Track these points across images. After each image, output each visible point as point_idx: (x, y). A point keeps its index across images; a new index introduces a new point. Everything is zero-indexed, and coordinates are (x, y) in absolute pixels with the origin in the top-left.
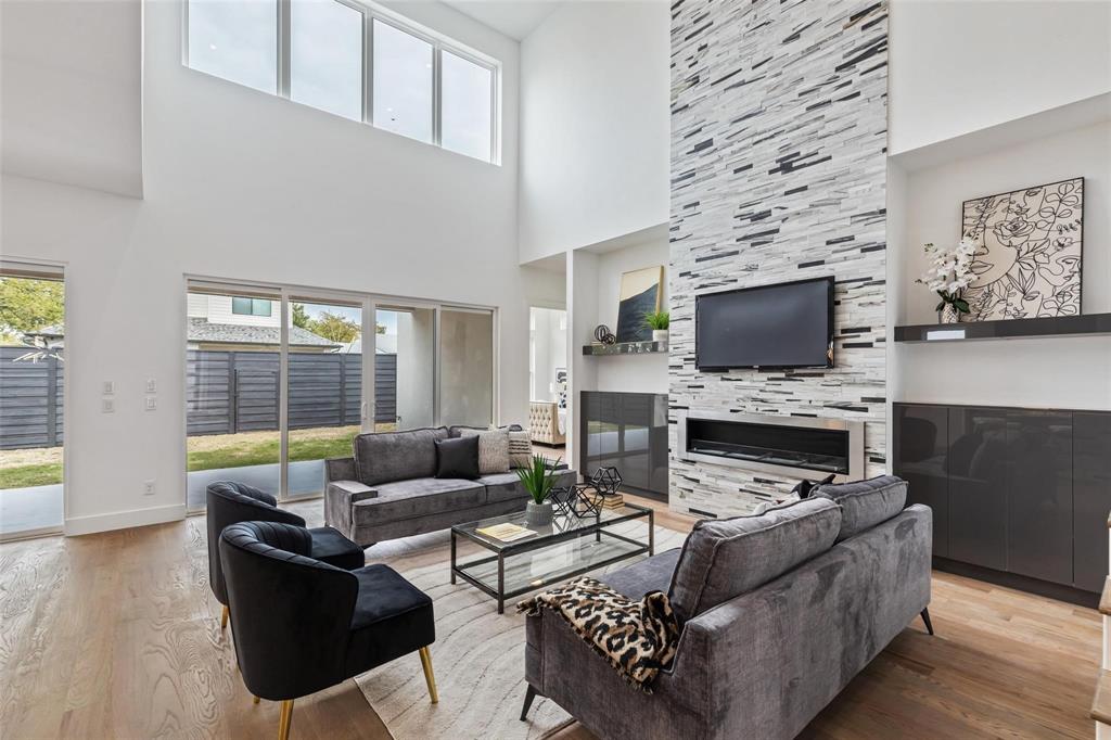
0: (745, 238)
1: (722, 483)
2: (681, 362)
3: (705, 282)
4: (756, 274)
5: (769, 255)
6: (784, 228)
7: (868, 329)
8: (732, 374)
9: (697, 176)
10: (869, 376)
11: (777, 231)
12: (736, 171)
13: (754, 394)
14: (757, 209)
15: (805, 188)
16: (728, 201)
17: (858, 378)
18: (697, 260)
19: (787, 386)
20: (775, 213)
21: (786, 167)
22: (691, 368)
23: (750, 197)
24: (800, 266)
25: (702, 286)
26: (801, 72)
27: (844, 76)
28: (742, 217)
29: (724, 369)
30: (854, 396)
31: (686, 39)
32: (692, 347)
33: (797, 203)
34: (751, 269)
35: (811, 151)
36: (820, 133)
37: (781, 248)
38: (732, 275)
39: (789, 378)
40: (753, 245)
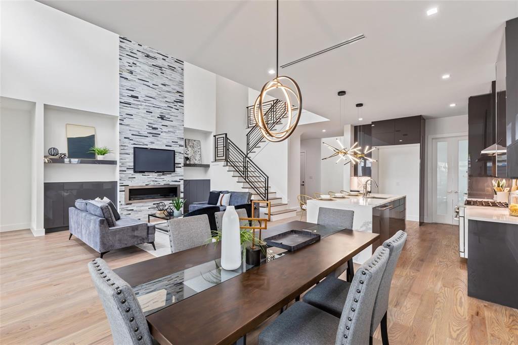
0: (150, 133)
1: (142, 208)
2: (126, 169)
3: (136, 143)
4: (153, 145)
5: (158, 140)
6: (161, 134)
7: (180, 164)
8: (146, 174)
9: (131, 106)
10: (181, 174)
11: (160, 134)
12: (147, 112)
13: (153, 179)
14: (154, 126)
15: (167, 126)
16: (144, 119)
17: (179, 175)
18: (132, 135)
19: (162, 177)
20: (159, 129)
21: (162, 118)
22: (132, 171)
23: (152, 122)
24: (166, 146)
25: (134, 144)
26: (166, 96)
27: (176, 104)
28: (149, 126)
29: (144, 172)
30: (177, 179)
31: (127, 55)
32: (132, 164)
33: (165, 129)
34: (152, 143)
35: (169, 117)
36: (171, 114)
37: (161, 139)
38: (146, 143)
39: (163, 175)
40: (153, 136)
